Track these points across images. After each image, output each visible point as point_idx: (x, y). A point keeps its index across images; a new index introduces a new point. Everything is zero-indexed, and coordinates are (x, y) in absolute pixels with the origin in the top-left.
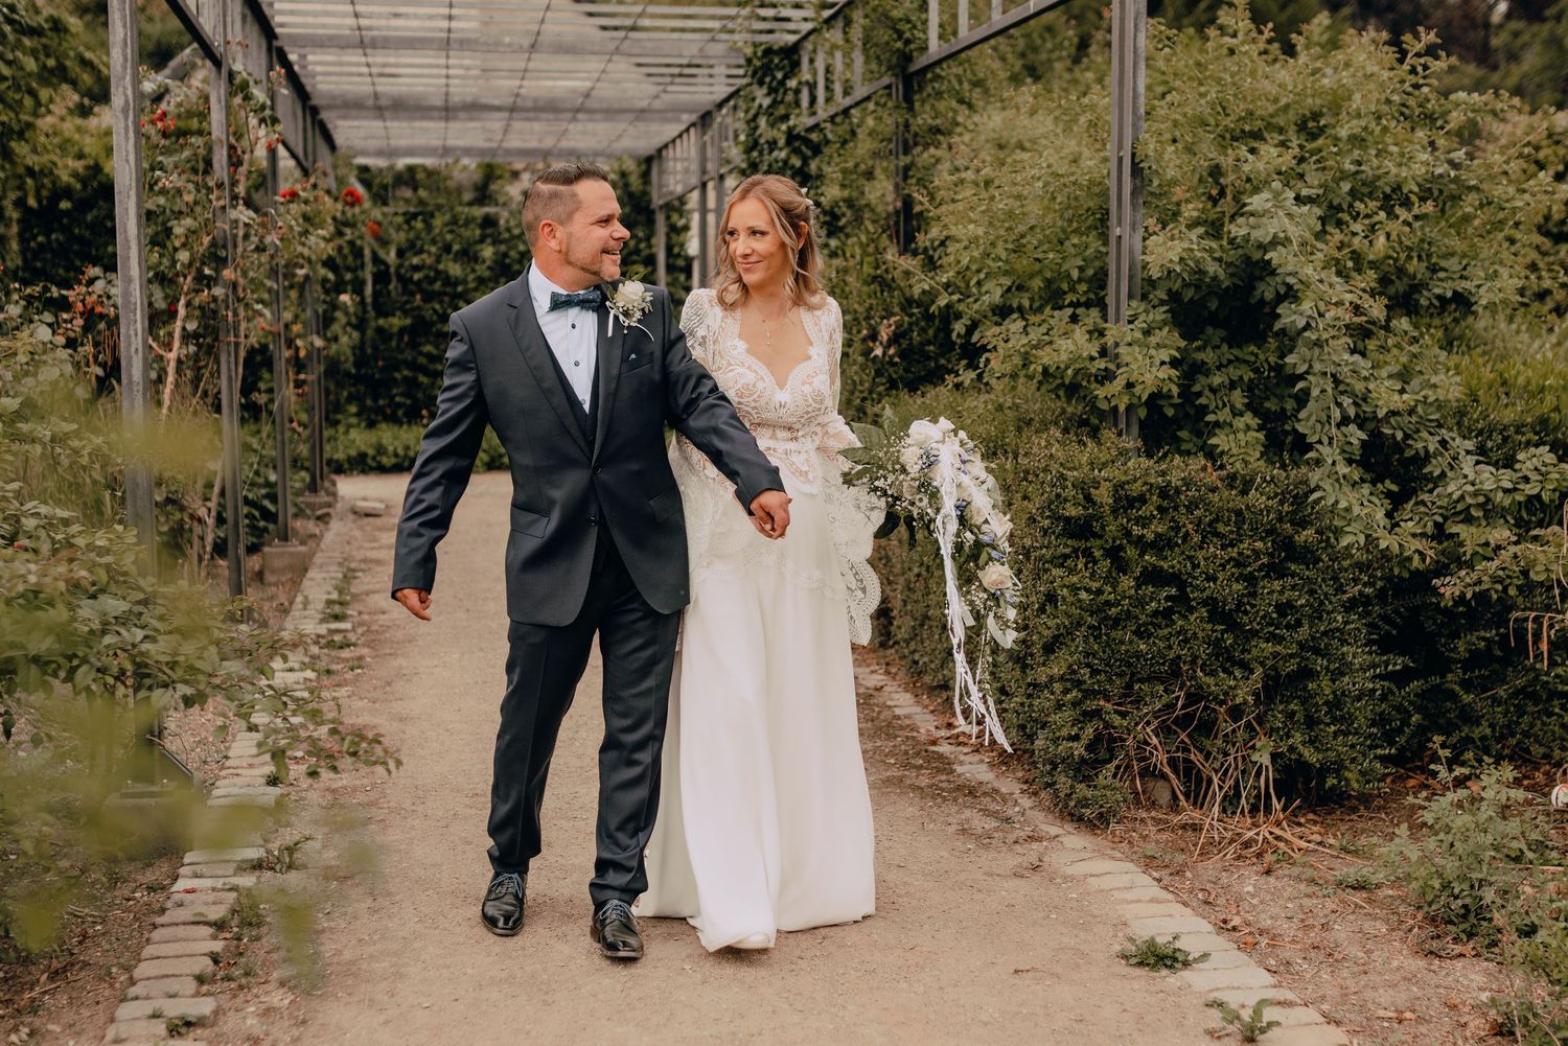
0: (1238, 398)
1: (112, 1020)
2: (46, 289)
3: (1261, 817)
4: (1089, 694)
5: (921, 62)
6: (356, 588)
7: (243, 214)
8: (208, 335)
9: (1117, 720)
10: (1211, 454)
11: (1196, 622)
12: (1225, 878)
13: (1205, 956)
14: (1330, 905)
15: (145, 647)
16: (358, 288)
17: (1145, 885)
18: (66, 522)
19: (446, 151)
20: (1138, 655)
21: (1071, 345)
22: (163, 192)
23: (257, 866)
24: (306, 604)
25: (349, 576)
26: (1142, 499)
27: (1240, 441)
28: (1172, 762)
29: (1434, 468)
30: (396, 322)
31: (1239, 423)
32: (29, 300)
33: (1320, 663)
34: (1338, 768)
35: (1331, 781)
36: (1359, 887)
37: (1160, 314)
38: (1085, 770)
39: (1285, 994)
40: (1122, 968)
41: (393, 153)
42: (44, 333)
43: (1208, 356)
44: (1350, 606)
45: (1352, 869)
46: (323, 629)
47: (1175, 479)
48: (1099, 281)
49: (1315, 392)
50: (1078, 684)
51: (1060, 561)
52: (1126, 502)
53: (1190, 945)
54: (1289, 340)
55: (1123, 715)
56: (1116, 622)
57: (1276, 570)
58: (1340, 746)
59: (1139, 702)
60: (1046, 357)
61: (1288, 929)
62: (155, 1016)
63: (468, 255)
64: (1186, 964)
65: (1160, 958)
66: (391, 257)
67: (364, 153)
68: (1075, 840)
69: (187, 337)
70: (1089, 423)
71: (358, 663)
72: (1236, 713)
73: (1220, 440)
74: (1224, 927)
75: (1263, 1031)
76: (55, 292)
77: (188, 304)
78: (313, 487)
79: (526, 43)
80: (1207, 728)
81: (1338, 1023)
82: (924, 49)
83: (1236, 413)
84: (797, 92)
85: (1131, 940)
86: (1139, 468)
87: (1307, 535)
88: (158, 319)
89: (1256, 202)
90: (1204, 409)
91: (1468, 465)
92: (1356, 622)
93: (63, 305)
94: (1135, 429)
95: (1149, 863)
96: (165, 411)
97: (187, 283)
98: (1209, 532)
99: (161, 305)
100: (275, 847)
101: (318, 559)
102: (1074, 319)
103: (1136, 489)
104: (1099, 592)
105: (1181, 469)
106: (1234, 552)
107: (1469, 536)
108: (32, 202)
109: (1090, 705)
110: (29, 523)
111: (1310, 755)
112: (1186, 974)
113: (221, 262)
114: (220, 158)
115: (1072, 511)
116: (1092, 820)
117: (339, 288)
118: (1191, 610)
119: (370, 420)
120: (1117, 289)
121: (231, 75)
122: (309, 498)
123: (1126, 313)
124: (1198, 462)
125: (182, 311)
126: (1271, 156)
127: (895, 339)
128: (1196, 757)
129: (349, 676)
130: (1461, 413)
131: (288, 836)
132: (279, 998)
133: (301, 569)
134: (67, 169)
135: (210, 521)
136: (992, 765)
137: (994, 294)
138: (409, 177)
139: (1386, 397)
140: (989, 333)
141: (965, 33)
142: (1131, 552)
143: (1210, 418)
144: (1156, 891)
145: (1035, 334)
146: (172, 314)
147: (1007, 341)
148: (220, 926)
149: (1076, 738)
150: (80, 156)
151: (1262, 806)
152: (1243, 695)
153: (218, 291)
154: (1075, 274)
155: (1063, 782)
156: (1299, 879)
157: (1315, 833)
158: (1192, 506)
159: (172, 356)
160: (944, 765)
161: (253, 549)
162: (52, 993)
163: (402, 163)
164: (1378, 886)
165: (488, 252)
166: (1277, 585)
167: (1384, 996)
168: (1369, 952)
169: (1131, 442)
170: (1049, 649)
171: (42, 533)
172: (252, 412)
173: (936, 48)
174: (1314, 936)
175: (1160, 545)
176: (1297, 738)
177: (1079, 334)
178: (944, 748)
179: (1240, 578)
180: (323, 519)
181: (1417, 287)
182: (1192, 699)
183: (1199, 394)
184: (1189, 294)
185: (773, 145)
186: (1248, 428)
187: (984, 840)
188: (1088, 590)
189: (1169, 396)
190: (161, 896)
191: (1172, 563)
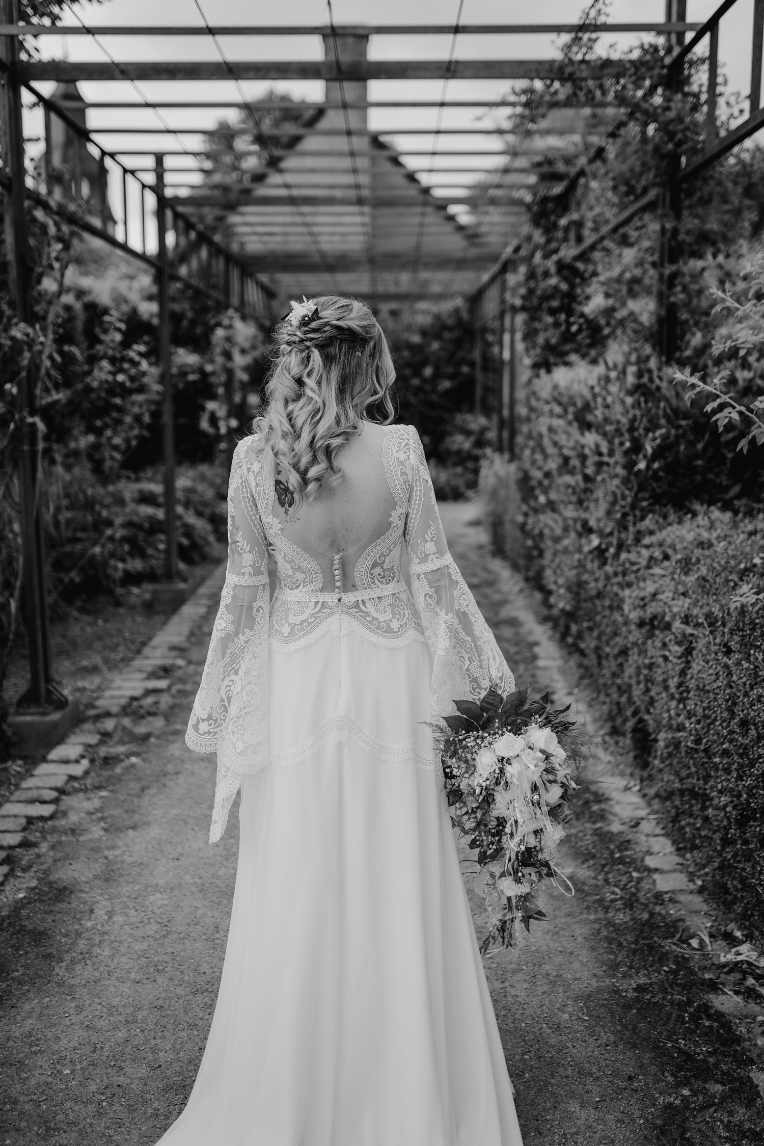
185: (546, 274)
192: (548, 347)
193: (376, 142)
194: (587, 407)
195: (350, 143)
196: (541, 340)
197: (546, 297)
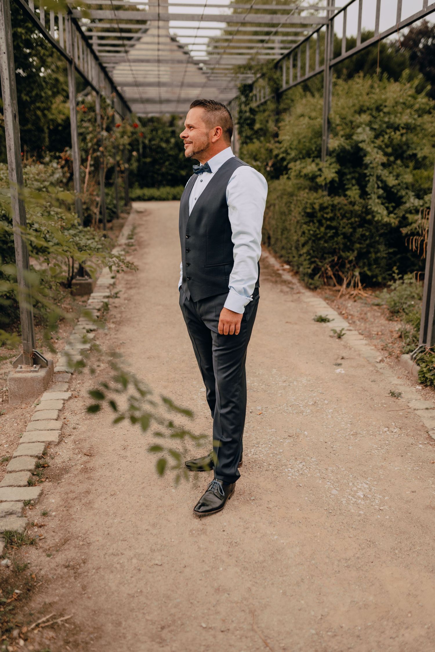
0: (354, 182)
1: (74, 329)
2: (55, 154)
3: (356, 288)
4: (313, 257)
5: (281, 90)
6: (136, 231)
7: (105, 133)
8: (97, 164)
9: (320, 264)
10: (345, 196)
11: (340, 239)
12: (344, 303)
13: (333, 320)
14: (368, 309)
15: (79, 242)
16: (138, 151)
17: (323, 303)
18: (61, 213)
19: (161, 112)
20: (325, 247)
21: (311, 168)
22: (84, 127)
23: (108, 297)
24: (123, 235)
25: (134, 228)
26: (327, 208)
27: (354, 193)
28: (334, 274)
29: (404, 200)
30: (148, 160)
31: (354, 188)
32: (51, 156)
33: (372, 250)
34: (376, 276)
35: (374, 280)
36: (377, 305)
37: (334, 160)
38: (312, 276)
39: (351, 328)
40: (313, 322)
41: (147, 113)
42: (55, 165)
43: (346, 171)
44: (381, 235)
45: (376, 301)
46: (127, 242)
47: (336, 202)
48: (320, 151)
49: (371, 180)
50: (310, 254)
51: (305, 223)
52: (322, 208)
53: (330, 317)
54: (366, 166)
55: (321, 262)
56: (320, 239)
57: (361, 226)
58: (377, 271)
59: (325, 259)
60: (305, 171)
61: (356, 314)
62: (84, 328)
63: (167, 141)
64: (329, 321)
65: (322, 320)
66: (147, 142)
67: (139, 113)
68: (308, 293)
69: (91, 165)
70: (315, 188)
71: (135, 250)
72: (350, 262)
73: (348, 193)
74: (341, 314)
75: (342, 335)
76: (57, 154)
77: (91, 157)
78: (126, 205)
79: (180, 84)
80: (343, 266)
81: (362, 335)
82: (282, 86)
83: (353, 185)
84: (252, 97)
85: (316, 316)
86: (327, 200)
87: (369, 217)
88: (83, 161)
89: (359, 130)
90: (345, 185)
91: (412, 199)
92: (382, 240)
93: (60, 157)
94: (327, 189)
95: (326, 299)
96: (86, 185)
97: (91, 151)
98: (343, 216)
99: (84, 157)
100: (113, 293)
101: (127, 223)
102: (313, 161)
103: (325, 205)
104: (315, 231)
105: (337, 200)
106: (350, 221)
107: (410, 217)
108: (51, 127)
109: (313, 260)
110: (52, 213)
111: (369, 273)
112: (328, 324)
113: (99, 146)
114: (99, 118)
115: (309, 210)
116: (313, 288)
117: (133, 150)
118: (339, 236)
119: (142, 187)
120: (324, 153)
121: (101, 96)
122: (125, 208)
123: (325, 159)
124: (342, 198)
125: (89, 158)
126: (365, 118)
127: (273, 166)
128: (340, 273)
129: (133, 253)
130: (413, 185)
131: (115, 290)
132: (112, 326)
133: (122, 226)
134: (60, 119)
135: (98, 213)
136: (292, 276)
137: (293, 154)
138: (152, 120)
139: (391, 181)
140: (291, 165)
141: (292, 83)
142: (324, 221)
143: (346, 187)
144: (326, 305)
145: (303, 165)
146: (86, 160)
147: (295, 167)
148: (99, 310)
149: (309, 268)
150: (64, 114)
151: (355, 286)
152: (352, 258)
153: (99, 154)
154: (314, 149)
155: (306, 279)
156: (362, 303)
157: (370, 292)
158: (339, 209)
159: (87, 171)
160: (280, 276)
161: (109, 221)
162: (60, 324)
163: (150, 115)
164: (382, 305)
165: (173, 140)
166: (361, 230)
167: (375, 329)
168: (375, 320)
169: (325, 193)
170: (303, 245)
171: (55, 215)
172: (108, 185)
173: (285, 86)
174: (362, 316)
175: (331, 219)
176: (366, 269)
177: (313, 165)
178: (281, 272)
179: (351, 228)
180: (129, 213)
181: (404, 152)
182: (339, 259)
183: (344, 180)
184: (341, 154)
185: (246, 112)
186: (356, 189)
187: (286, 293)
188: (312, 231)
189: (336, 181)
190: (85, 303)
191: (334, 224)
192: (247, 137)
193: (173, 39)
194: (256, 155)
195: (158, 40)
196: (244, 134)
197: (246, 119)
